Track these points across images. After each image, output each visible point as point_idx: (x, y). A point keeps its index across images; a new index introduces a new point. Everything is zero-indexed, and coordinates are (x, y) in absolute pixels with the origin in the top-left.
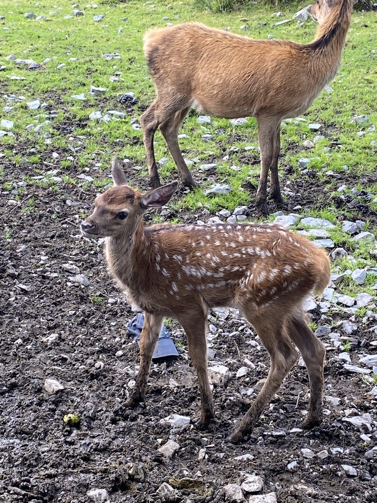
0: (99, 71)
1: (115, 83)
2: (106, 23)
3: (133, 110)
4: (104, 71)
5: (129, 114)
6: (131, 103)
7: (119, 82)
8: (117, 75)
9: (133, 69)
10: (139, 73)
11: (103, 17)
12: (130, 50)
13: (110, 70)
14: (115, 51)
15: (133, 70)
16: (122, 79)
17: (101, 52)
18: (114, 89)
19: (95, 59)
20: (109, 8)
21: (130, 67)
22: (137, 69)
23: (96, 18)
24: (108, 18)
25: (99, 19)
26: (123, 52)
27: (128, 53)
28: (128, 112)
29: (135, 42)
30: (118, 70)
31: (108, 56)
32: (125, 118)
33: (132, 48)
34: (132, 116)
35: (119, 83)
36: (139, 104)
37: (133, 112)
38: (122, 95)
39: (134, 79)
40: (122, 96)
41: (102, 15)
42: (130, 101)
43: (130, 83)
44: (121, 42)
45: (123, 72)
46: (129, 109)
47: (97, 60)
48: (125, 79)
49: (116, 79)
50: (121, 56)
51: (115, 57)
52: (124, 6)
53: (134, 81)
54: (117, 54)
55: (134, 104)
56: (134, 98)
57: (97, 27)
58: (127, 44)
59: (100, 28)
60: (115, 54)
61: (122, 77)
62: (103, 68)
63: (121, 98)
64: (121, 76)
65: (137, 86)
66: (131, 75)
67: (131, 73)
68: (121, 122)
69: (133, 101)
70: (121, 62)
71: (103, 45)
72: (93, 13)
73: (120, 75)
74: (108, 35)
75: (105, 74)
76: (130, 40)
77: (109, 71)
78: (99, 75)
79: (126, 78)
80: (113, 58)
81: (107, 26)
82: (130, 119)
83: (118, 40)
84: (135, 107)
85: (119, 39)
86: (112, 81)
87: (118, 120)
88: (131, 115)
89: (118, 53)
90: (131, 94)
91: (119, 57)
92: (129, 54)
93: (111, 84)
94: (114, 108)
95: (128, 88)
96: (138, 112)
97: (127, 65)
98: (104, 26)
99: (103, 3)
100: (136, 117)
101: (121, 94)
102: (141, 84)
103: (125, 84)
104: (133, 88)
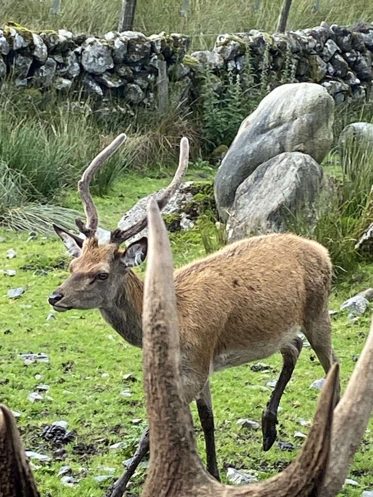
0: (10, 383)
1: (36, 404)
2: (28, 301)
3: (64, 452)
4: (19, 383)
5: (58, 458)
6: (61, 439)
7: (43, 402)
8: (41, 390)
9: (68, 382)
10: (78, 388)
11: (24, 292)
12: (66, 348)
13: (30, 381)
14: (40, 349)
15: (68, 384)
16: (50, 398)
17: (17, 350)
18: (34, 414)
19: (7, 361)
20: (34, 276)
21: (63, 377)
22: (75, 381)
23: (12, 293)
24: (32, 293)
25: (17, 295)
26: (53, 352)
27: (62, 354)
28: (56, 455)
29: (73, 336)
30: (43, 382)
31: (27, 358)
32: (49, 465)
33: (69, 347)
34: (62, 463)
35: (43, 405)
36: (76, 442)
37: (64, 455)
38: (47, 425)
39: (68, 399)
40: (47, 427)
41: (21, 289)
42: (60, 435)
43: (62, 405)
44: (51, 336)
45: (52, 385)
46: (58, 451)
47: (9, 363)
48: (53, 397)
49: (40, 397)
50: (49, 359)
51: (39, 360)
52: (60, 274)
53: (69, 402)
54: (43, 355)
55: (67, 441)
56: (68, 432)
57: (13, 307)
58: (61, 339)
59: (18, 310)
60: (39, 354)
61: (49, 395)
62: (18, 377)
63: (44, 431)
64: (47, 392)
65: (74, 410)
66: (65, 392)
67: (64, 388)
68: (43, 473)
69: (65, 437)
70: (50, 369)
71: (20, 339)
72: (7, 284)
73: (45, 390)
74: (30, 322)
75: (21, 387)
76: (66, 331)
77: (27, 384)
78: (11, 389)
79: (56, 396)
80: (36, 362)
81: (29, 306)
82: (59, 467)
83: (45, 331)
84: (68, 447)
85: (47, 330)
86: (32, 400)
87: (38, 467)
88: (60, 460)
89: (45, 353)
90: (62, 424)
91: (46, 361)
92: (63, 356)
93: (30, 405)
94: (33, 447)
95: (58, 413)
96: (72, 455)
97: (59, 374)
98: (24, 306)
99: (24, 268)
100: (68, 465)
101: (45, 423)
102: (80, 408)
103: (54, 406)
104: (67, 414)
